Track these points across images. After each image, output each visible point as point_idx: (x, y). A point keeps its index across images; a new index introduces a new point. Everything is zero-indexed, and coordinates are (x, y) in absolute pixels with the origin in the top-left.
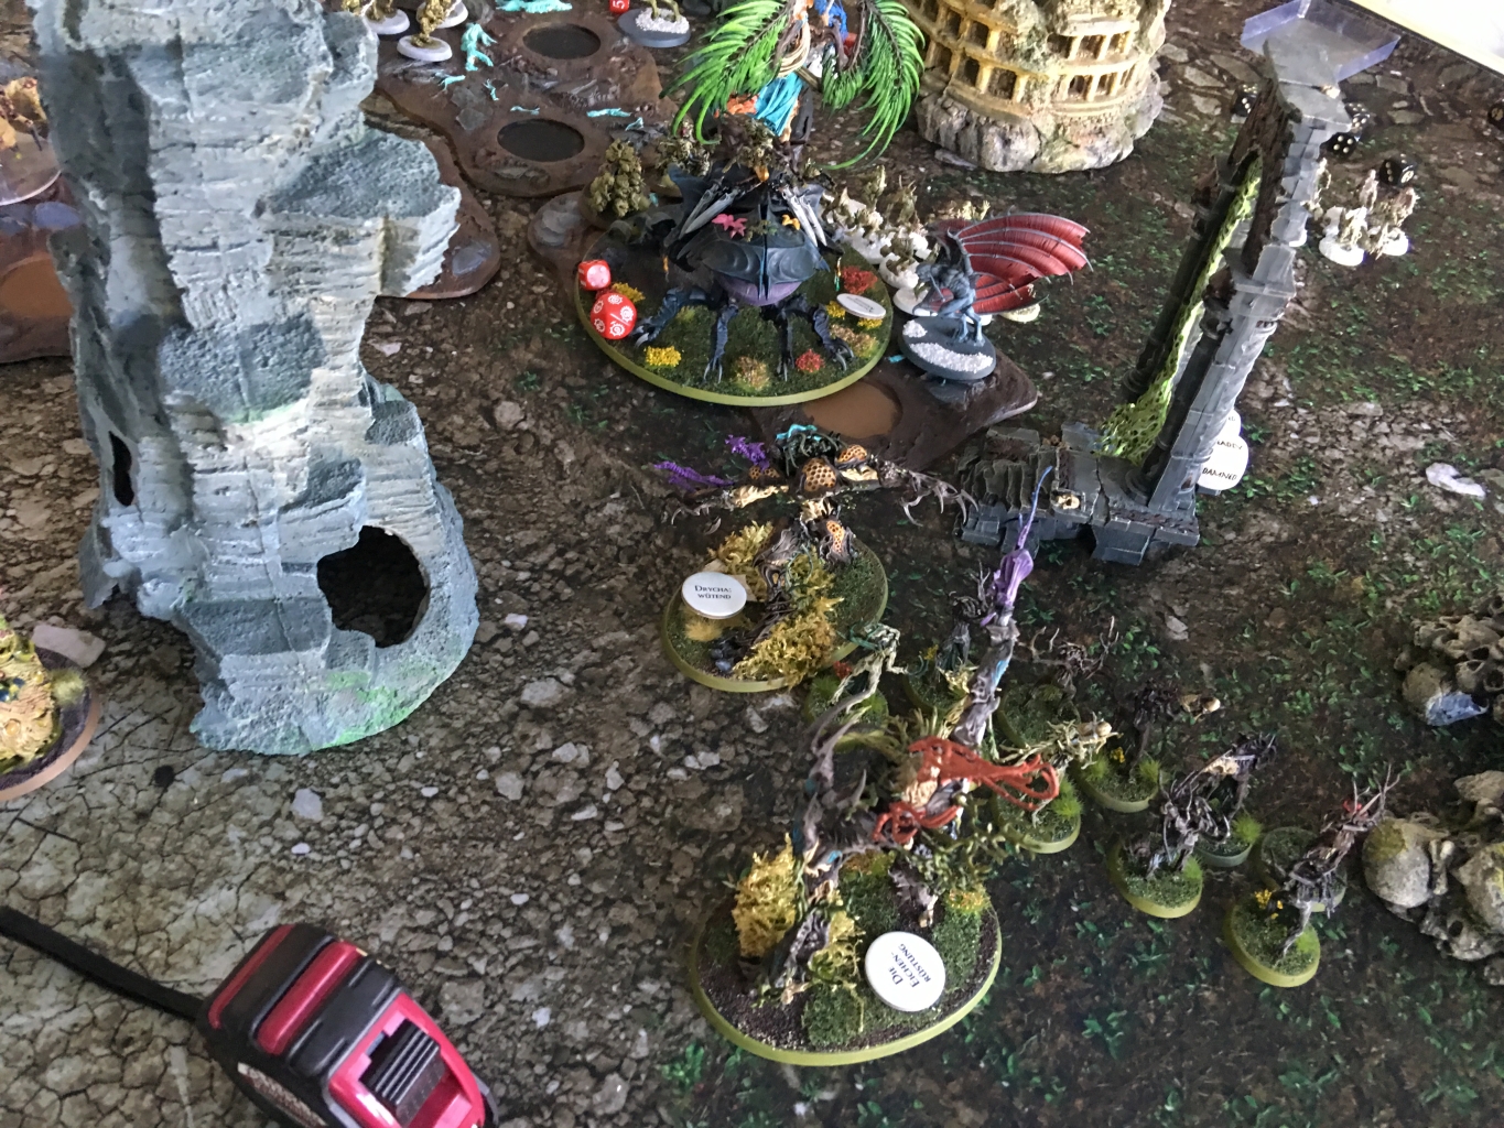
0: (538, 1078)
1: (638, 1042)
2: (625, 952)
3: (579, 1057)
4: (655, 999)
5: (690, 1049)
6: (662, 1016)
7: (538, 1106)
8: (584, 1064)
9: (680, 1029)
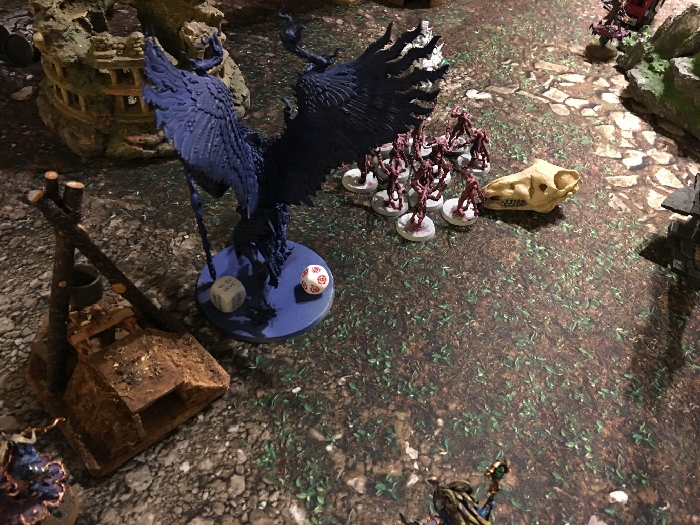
0: (196, 495)
1: (239, 456)
2: (215, 419)
3: (213, 476)
4: (239, 433)
5: (266, 447)
6: (246, 439)
7: (202, 508)
8: (217, 478)
9: (257, 441)
